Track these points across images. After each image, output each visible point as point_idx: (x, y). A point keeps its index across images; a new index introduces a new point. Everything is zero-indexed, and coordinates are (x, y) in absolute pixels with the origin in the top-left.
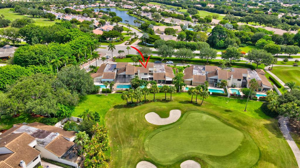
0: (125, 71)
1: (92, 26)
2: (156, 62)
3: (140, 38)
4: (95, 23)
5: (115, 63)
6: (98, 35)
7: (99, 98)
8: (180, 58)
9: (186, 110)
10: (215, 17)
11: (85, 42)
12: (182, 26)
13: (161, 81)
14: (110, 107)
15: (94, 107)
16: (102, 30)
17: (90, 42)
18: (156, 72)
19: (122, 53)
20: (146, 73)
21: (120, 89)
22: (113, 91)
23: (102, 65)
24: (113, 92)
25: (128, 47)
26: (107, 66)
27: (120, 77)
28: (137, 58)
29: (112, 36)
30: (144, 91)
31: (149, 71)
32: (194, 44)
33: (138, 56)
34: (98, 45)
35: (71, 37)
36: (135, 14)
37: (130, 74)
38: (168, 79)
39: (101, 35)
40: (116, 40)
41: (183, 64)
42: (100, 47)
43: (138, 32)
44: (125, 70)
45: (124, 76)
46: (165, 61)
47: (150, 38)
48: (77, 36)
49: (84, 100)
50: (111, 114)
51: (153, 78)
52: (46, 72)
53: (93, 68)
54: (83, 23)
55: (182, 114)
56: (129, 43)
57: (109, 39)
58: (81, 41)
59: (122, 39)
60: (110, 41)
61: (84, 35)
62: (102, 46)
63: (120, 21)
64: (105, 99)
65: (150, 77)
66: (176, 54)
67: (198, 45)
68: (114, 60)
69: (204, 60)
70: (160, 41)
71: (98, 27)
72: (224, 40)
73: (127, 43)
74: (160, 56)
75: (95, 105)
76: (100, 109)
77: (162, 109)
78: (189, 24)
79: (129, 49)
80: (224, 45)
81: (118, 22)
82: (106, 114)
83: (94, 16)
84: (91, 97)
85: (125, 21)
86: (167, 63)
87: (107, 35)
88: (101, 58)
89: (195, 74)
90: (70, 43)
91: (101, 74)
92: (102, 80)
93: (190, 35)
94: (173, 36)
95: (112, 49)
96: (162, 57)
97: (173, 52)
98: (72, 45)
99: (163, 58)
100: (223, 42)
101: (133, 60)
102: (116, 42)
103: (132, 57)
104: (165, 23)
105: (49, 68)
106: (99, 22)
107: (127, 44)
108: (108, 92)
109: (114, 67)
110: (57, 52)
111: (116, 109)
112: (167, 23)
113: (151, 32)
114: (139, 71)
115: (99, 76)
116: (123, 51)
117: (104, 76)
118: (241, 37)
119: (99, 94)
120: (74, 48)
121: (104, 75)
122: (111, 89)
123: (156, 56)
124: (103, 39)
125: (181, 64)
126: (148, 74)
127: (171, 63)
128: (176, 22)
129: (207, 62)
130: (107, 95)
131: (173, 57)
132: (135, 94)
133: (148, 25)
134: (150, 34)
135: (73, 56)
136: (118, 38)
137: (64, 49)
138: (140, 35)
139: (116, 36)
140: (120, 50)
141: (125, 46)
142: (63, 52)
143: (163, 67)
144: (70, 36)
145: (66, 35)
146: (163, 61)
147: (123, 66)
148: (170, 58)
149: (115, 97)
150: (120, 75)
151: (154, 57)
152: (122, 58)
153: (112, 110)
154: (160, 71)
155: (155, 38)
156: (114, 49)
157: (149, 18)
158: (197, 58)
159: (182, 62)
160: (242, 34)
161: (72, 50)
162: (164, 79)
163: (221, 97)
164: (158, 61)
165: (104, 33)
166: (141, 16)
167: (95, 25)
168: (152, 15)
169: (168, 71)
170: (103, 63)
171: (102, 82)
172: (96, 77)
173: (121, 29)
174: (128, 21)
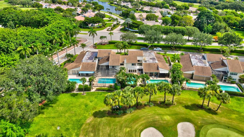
0: (109, 61)
1: (75, 13)
2: (142, 49)
3: (122, 24)
4: (78, 11)
5: (96, 50)
6: (80, 21)
7: (74, 99)
8: (169, 45)
9: (201, 123)
10: (190, 5)
11: (63, 27)
12: (161, 13)
13: (152, 73)
14: (88, 114)
15: (66, 115)
16: (85, 17)
17: (69, 27)
18: (146, 62)
19: (104, 39)
20: (134, 63)
21: (102, 86)
22: (92, 88)
23: (81, 52)
24: (93, 90)
25: (111, 32)
26: (86, 54)
27: (102, 69)
28: (121, 44)
29: (93, 21)
30: (136, 93)
31: (138, 60)
32: (182, 29)
33: (122, 43)
34: (78, 30)
35: (49, 22)
36: (115, 4)
37: (114, 65)
38: (162, 71)
39: (83, 20)
40: (98, 26)
41: (173, 51)
42: (80, 32)
43: (120, 19)
44: (108, 59)
45: (108, 66)
46: (153, 47)
47: (133, 23)
48: (55, 20)
49: (52, 104)
50: (88, 128)
51: (142, 70)
52: (9, 62)
53: (70, 57)
54: (66, 10)
55: (195, 130)
56: (111, 29)
57: (90, 25)
58: (58, 25)
59: (104, 25)
60: (92, 27)
61: (62, 19)
62: (82, 32)
63: (102, 9)
64: (81, 100)
65: (139, 68)
66: (164, 40)
67: (187, 29)
68: (95, 46)
69: (198, 46)
70: (144, 26)
71: (80, 15)
72: (212, 25)
73: (109, 28)
74: (146, 43)
75: (67, 111)
76: (74, 119)
77: (165, 122)
78: (167, 11)
79: (112, 35)
80: (212, 30)
81: (100, 10)
82: (82, 128)
83: (78, 5)
84: (64, 98)
85: (107, 9)
86: (155, 50)
87: (89, 21)
88: (81, 45)
89: (196, 65)
90: (46, 28)
91: (79, 65)
92: (80, 72)
93: (176, 20)
94: (156, 21)
95: (93, 35)
96: (149, 43)
97: (161, 38)
98: (47, 30)
99: (150, 45)
100: (211, 27)
101: (117, 47)
102: (98, 28)
103: (116, 44)
104: (145, 10)
105: (13, 57)
106: (82, 10)
107: (109, 30)
108: (86, 89)
109: (95, 56)
110: (26, 38)
111: (96, 118)
112: (146, 11)
113: (133, 18)
114: (125, 61)
115: (76, 67)
116: (105, 37)
117: (82, 68)
118: (227, 21)
119: (75, 92)
120: (49, 33)
121: (83, 65)
122: (90, 84)
123: (142, 42)
124: (84, 25)
125: (171, 51)
126: (137, 64)
127: (159, 50)
128: (155, 10)
129: (200, 49)
130: (85, 95)
131: (162, 43)
132: (123, 98)
133: (129, 12)
134: (133, 20)
135: (47, 42)
136: (100, 24)
137: (36, 35)
138: (122, 22)
139: (98, 21)
140: (102, 36)
141: (107, 31)
142: (34, 38)
143: (153, 55)
144: (48, 20)
145: (44, 19)
146: (150, 47)
147: (106, 55)
148: (158, 44)
149: (96, 98)
150: (102, 66)
151: (139, 43)
152: (104, 45)
153: (90, 120)
154: (151, 61)
155: (139, 24)
156: (95, 34)
157: (128, 7)
158: (189, 44)
159: (172, 49)
160: (229, 18)
161: (47, 36)
162: (157, 71)
163: (239, 97)
164: (144, 47)
165: (85, 19)
166: (121, 5)
167: (78, 13)
168: (131, 4)
169: (160, 61)
170: (82, 51)
171: (79, 75)
172: (73, 68)
173: (103, 16)
174: (109, 9)
